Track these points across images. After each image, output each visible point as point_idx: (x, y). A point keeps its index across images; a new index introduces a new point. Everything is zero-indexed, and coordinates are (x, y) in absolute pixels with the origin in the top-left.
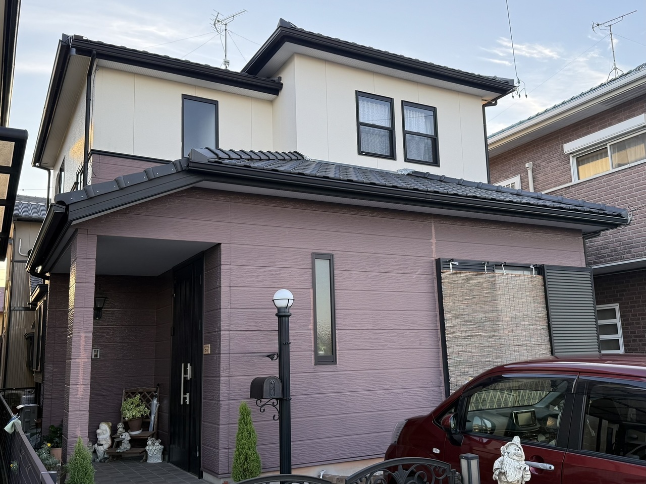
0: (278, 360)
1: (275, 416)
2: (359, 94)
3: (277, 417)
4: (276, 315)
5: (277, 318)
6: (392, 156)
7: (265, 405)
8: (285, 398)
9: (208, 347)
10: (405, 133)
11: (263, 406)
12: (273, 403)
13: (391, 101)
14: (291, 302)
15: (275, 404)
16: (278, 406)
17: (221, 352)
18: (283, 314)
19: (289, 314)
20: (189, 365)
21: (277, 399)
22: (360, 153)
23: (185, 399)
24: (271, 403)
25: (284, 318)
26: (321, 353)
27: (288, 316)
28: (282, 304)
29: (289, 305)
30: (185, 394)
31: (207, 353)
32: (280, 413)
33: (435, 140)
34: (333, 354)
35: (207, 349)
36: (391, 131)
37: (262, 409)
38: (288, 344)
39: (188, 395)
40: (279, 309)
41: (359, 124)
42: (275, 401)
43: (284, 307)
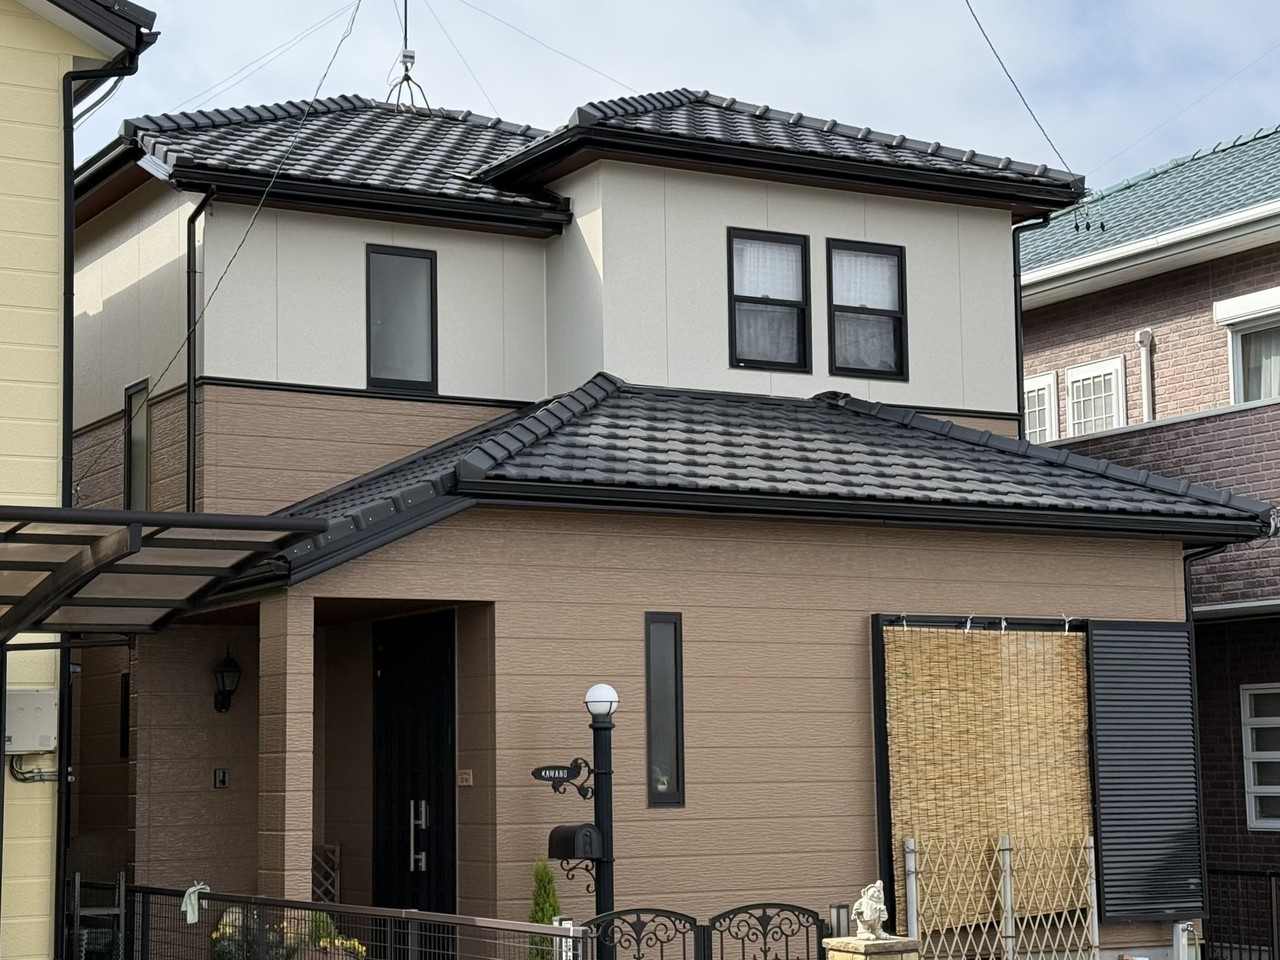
0: (593, 799)
1: (588, 886)
2: (734, 234)
3: (593, 888)
4: (591, 726)
5: (591, 731)
6: (803, 365)
7: (574, 868)
8: (605, 859)
9: (469, 775)
10: (833, 309)
11: (571, 869)
12: (587, 866)
13: (802, 243)
14: (615, 705)
15: (590, 868)
16: (594, 872)
17: (497, 784)
18: (602, 725)
19: (608, 725)
20: (423, 803)
21: (592, 860)
22: (735, 362)
23: (417, 861)
24: (583, 865)
25: (603, 732)
26: (661, 788)
27: (610, 729)
28: (602, 709)
29: (612, 711)
30: (417, 852)
31: (465, 784)
32: (597, 881)
33: (897, 321)
34: (678, 790)
35: (465, 777)
36: (801, 311)
37: (571, 873)
38: (609, 773)
39: (423, 856)
40: (595, 717)
41: (734, 300)
42: (589, 862)
43: (603, 715)
